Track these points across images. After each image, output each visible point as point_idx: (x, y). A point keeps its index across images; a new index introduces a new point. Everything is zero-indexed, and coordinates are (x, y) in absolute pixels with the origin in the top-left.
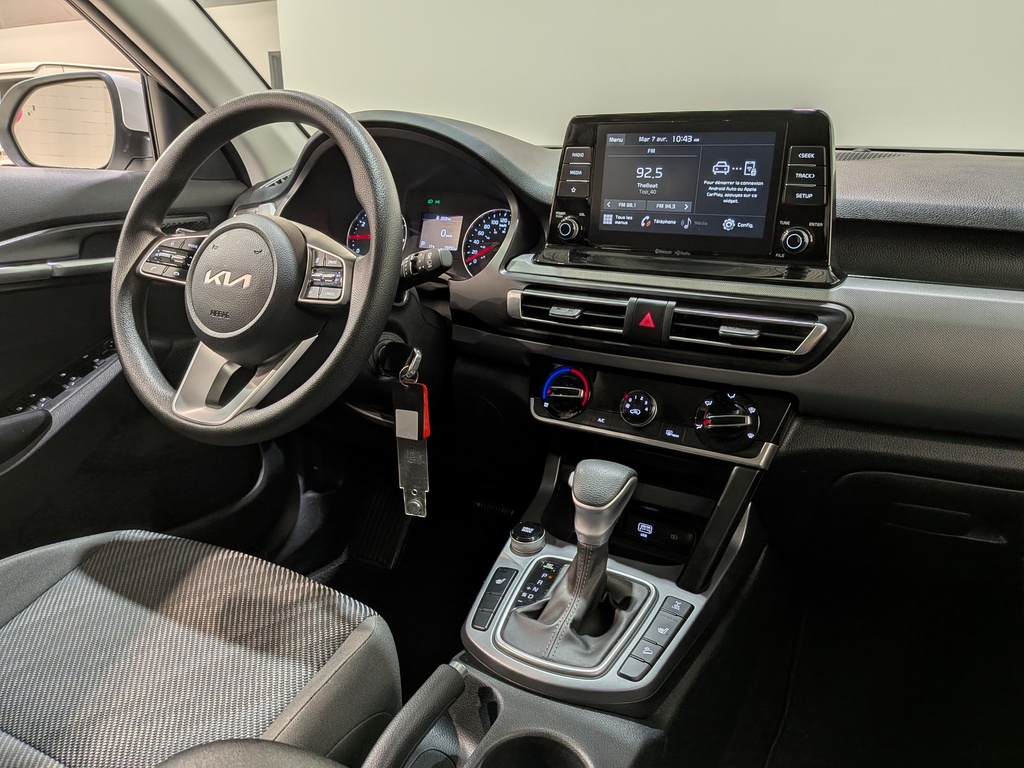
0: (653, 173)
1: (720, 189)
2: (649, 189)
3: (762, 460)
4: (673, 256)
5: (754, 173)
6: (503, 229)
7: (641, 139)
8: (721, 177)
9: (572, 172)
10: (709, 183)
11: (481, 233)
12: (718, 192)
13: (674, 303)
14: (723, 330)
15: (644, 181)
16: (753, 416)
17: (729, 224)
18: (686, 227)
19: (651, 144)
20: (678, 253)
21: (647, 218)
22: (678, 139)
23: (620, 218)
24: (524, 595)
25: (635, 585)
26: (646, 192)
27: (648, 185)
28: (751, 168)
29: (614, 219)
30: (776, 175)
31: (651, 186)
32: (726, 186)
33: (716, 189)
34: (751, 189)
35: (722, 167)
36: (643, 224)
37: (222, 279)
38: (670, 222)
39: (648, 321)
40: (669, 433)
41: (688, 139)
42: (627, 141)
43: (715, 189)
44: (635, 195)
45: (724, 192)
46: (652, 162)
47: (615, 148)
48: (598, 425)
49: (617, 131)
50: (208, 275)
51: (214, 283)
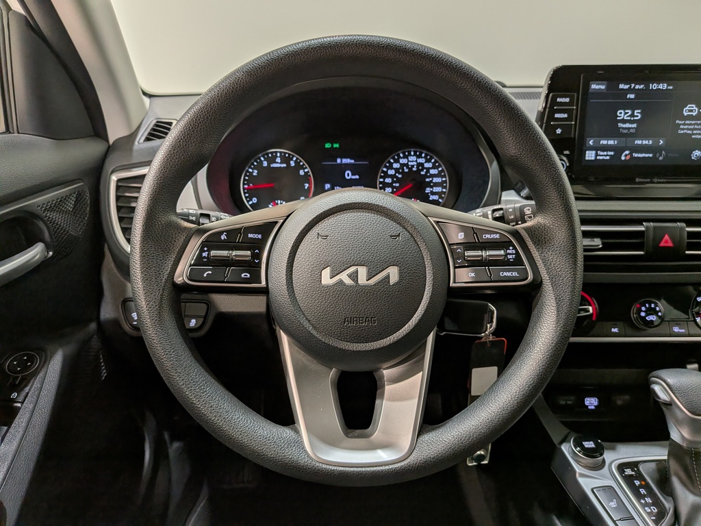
0: (633, 115)
1: (690, 127)
2: (629, 129)
4: (652, 182)
6: (413, 166)
7: (621, 86)
8: (690, 118)
9: (557, 116)
10: (680, 122)
11: (391, 172)
12: (688, 129)
13: (684, 224)
15: (624, 121)
17: (696, 154)
18: (661, 158)
19: (630, 91)
20: (655, 180)
21: (627, 152)
22: (654, 86)
23: (602, 153)
24: (648, 509)
26: (625, 131)
27: (627, 125)
29: (596, 155)
31: (630, 126)
32: (694, 124)
33: (686, 127)
35: (691, 109)
36: (623, 158)
37: (354, 276)
38: (647, 155)
39: (666, 242)
41: (663, 86)
42: (607, 88)
43: (685, 129)
44: (614, 132)
45: (692, 130)
46: (631, 105)
47: (598, 94)
48: (615, 335)
49: (599, 79)
50: (326, 273)
51: (341, 282)
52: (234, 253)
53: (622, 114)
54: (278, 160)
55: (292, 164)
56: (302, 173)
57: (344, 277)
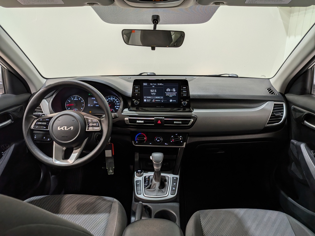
0: (154, 91)
2: (154, 94)
3: (184, 146)
4: (160, 107)
5: (175, 91)
7: (151, 84)
8: (168, 92)
9: (135, 91)
13: (164, 118)
14: (175, 122)
15: (152, 92)
16: (181, 138)
17: (171, 101)
18: (162, 101)
19: (153, 85)
20: (161, 107)
21: (154, 100)
22: (159, 84)
24: (145, 185)
25: (166, 177)
27: (153, 93)
28: (174, 90)
29: (147, 100)
30: (179, 91)
32: (170, 93)
34: (175, 94)
35: (168, 90)
37: (64, 128)
38: (159, 101)
39: (159, 122)
40: (166, 144)
41: (161, 84)
42: (148, 84)
43: (167, 94)
44: (150, 95)
45: (169, 95)
46: (154, 89)
47: (145, 86)
48: (150, 145)
49: (145, 82)
50: (59, 127)
51: (61, 129)
52: (43, 123)
53: (151, 91)
54: (76, 98)
55: (80, 99)
56: (82, 101)
57: (62, 128)
